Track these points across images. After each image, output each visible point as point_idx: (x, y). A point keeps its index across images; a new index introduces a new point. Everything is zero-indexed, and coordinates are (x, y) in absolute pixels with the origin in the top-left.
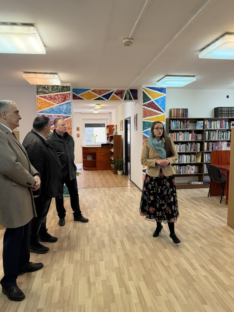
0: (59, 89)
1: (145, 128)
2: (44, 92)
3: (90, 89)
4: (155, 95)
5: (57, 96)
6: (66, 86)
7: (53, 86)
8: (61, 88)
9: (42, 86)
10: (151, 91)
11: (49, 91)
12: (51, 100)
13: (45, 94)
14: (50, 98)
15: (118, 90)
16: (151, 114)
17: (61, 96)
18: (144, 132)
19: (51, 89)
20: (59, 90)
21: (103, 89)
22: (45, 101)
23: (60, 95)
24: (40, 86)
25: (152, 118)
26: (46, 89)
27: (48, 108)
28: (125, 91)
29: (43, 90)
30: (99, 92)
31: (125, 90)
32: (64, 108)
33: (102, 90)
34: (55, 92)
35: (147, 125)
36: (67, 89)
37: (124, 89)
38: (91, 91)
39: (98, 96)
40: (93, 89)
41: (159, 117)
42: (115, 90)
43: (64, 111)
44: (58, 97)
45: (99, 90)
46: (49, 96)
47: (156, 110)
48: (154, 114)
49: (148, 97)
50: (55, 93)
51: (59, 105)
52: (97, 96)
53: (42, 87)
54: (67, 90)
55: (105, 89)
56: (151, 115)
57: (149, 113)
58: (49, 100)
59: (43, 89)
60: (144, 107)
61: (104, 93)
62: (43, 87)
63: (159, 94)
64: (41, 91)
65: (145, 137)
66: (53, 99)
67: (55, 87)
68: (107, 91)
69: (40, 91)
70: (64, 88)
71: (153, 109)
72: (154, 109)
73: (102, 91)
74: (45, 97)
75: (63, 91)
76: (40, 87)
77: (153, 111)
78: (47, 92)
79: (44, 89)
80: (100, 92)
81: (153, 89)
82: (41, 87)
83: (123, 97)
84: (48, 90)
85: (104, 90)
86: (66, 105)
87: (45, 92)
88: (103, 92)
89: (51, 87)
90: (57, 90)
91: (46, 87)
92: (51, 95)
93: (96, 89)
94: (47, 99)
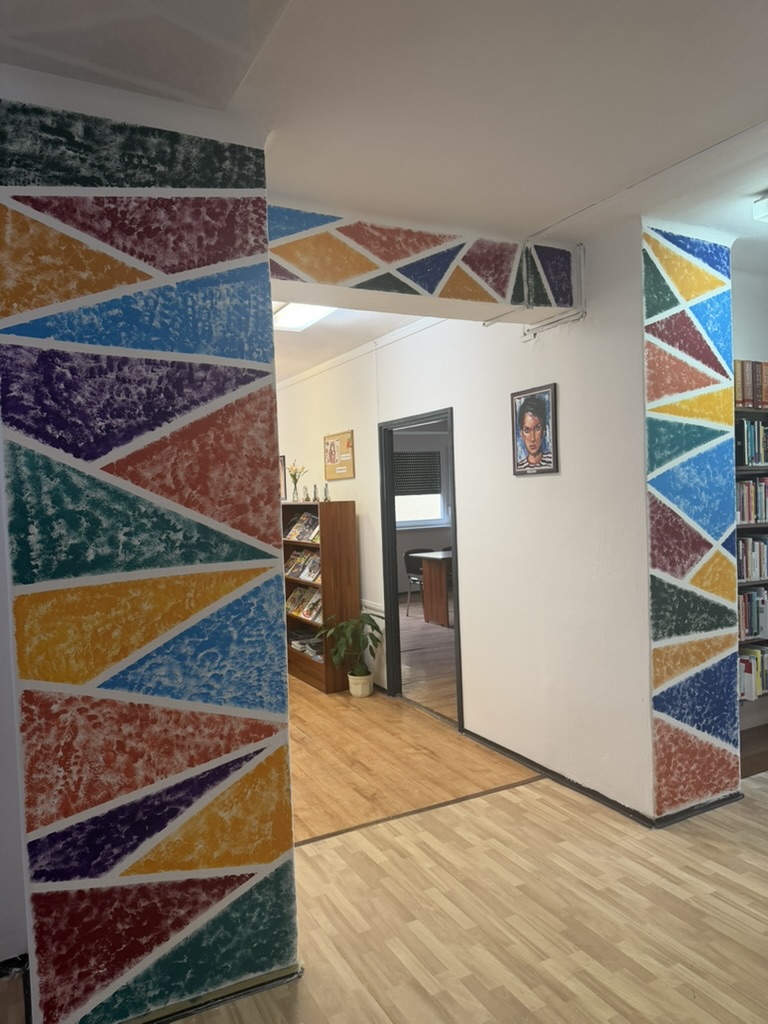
0: (181, 157)
1: (658, 456)
2: (54, 164)
3: (334, 219)
4: (693, 278)
5: (169, 211)
6: (233, 148)
7: (134, 130)
8: (195, 152)
9: (39, 111)
10: (675, 257)
11: (102, 168)
12: (120, 241)
13: (66, 182)
14: (108, 224)
15: (479, 244)
16: (680, 377)
17: (196, 214)
18: (653, 482)
19: (114, 152)
20: (179, 168)
21: (405, 226)
22: (64, 238)
23: (188, 211)
24: (25, 110)
25: (683, 402)
26: (72, 143)
27: (92, 300)
28: (513, 250)
29: (53, 153)
30: (383, 244)
31: (516, 245)
32: (220, 305)
33: (397, 231)
34: (149, 177)
35: (664, 439)
36: (242, 166)
37: (510, 241)
38: (339, 229)
39: (377, 268)
40: (349, 220)
41: (710, 396)
42: (469, 239)
43: (217, 333)
44: (173, 218)
45: (382, 230)
46: (99, 201)
47: (698, 358)
48: (694, 382)
49: (667, 289)
50: (148, 184)
51: (181, 285)
52: (371, 266)
53: (44, 128)
54: (241, 176)
55: (415, 228)
56: (682, 389)
57: (673, 377)
58: (105, 237)
59: (46, 142)
60: (649, 337)
61: (410, 250)
62: (49, 121)
63: (707, 274)
64: (36, 159)
65: (659, 507)
66: (130, 232)
67: (154, 141)
68: (425, 239)
69: (26, 156)
70: (222, 159)
71: (685, 351)
72: (690, 354)
73: (400, 239)
74: (65, 210)
75: (210, 183)
76: (23, 118)
77: (686, 365)
78: (85, 172)
79: (56, 144)
80: (387, 242)
81: (683, 247)
82: (35, 119)
83: (505, 283)
84: (90, 159)
85: (409, 233)
86: (238, 285)
87: (68, 169)
88: (405, 241)
89: (120, 139)
90: (170, 163)
91: (78, 129)
92: (114, 200)
93: (368, 220)
94: (84, 227)
